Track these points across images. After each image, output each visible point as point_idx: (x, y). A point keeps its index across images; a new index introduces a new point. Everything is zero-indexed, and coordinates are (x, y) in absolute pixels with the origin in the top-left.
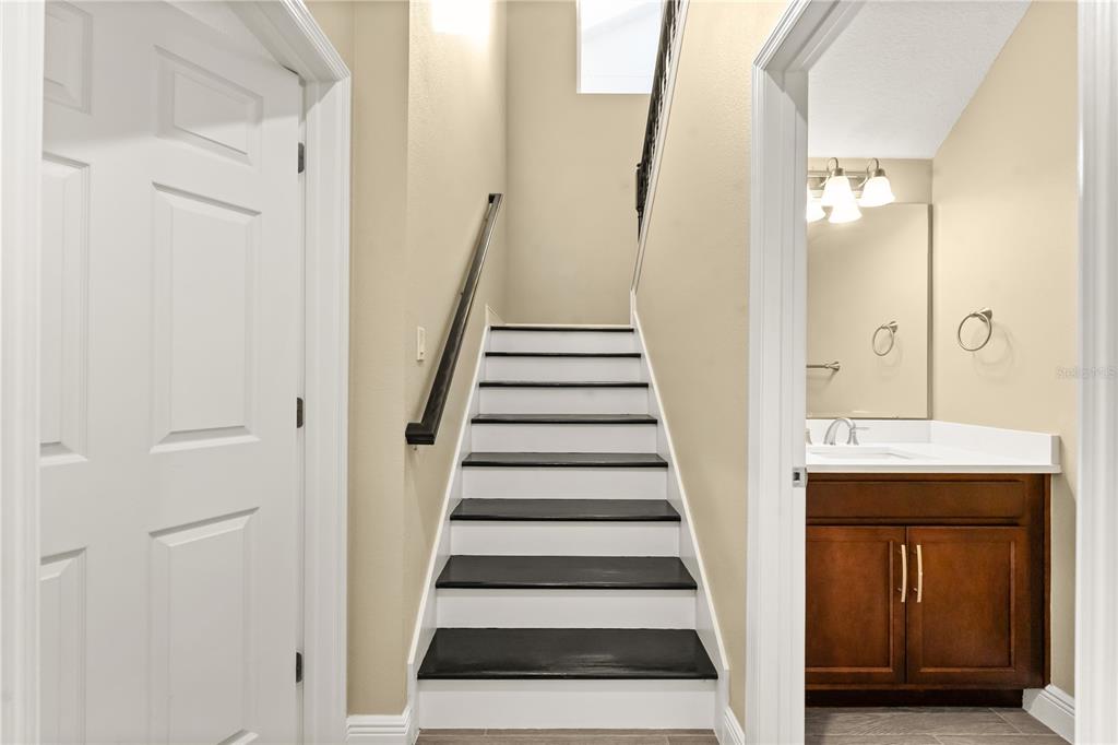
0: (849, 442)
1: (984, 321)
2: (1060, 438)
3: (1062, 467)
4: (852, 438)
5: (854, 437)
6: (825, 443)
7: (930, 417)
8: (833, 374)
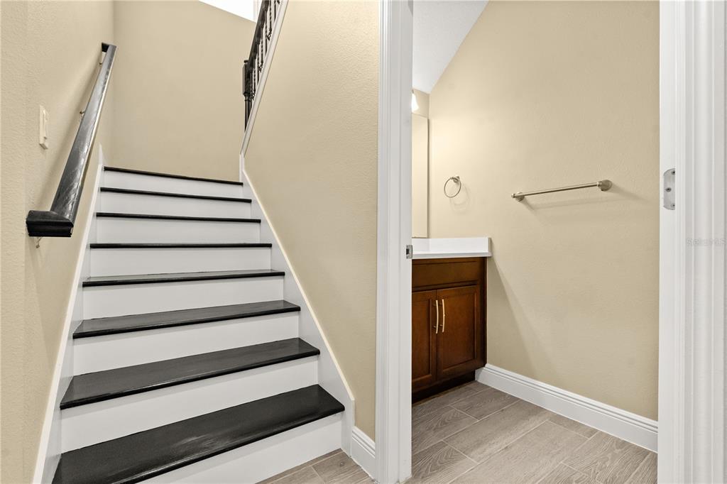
1: (456, 182)
2: (491, 239)
3: (492, 253)
7: (428, 237)
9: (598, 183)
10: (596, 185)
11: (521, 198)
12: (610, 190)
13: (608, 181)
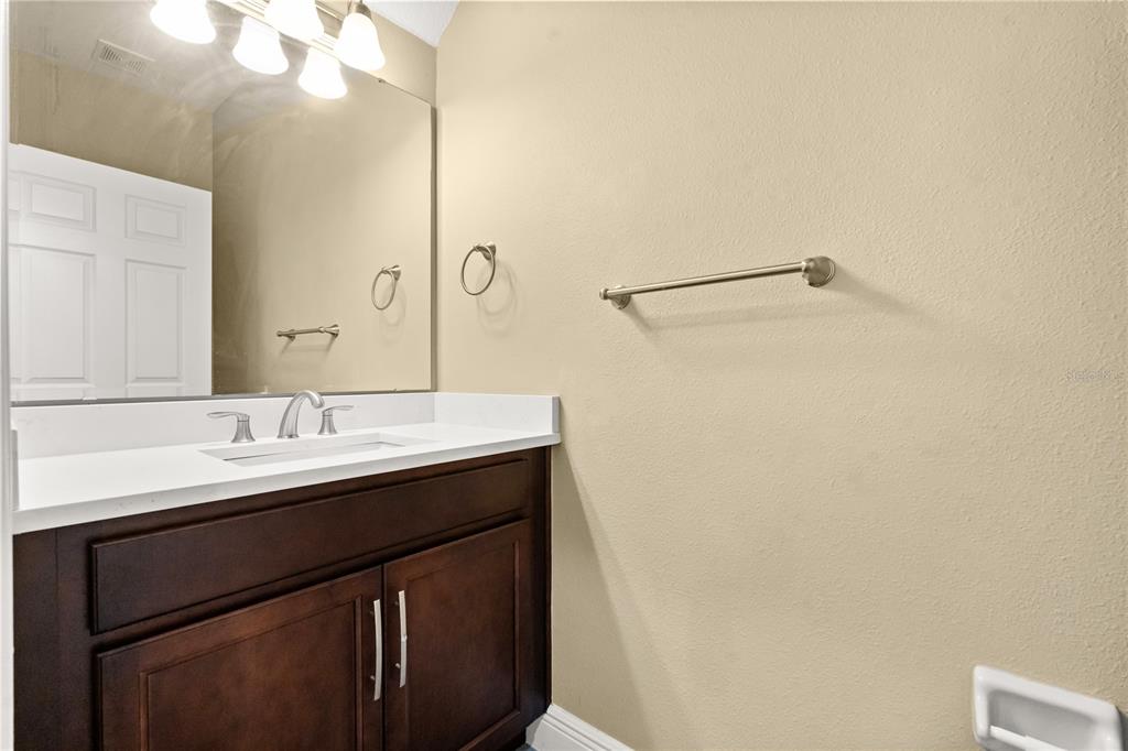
0: (321, 432)
1: (488, 258)
2: (559, 399)
3: (562, 436)
4: (327, 425)
5: (330, 422)
6: (280, 437)
7: (435, 389)
8: (332, 340)
9: (804, 264)
10: (799, 270)
11: (623, 300)
12: (831, 283)
13: (825, 260)
